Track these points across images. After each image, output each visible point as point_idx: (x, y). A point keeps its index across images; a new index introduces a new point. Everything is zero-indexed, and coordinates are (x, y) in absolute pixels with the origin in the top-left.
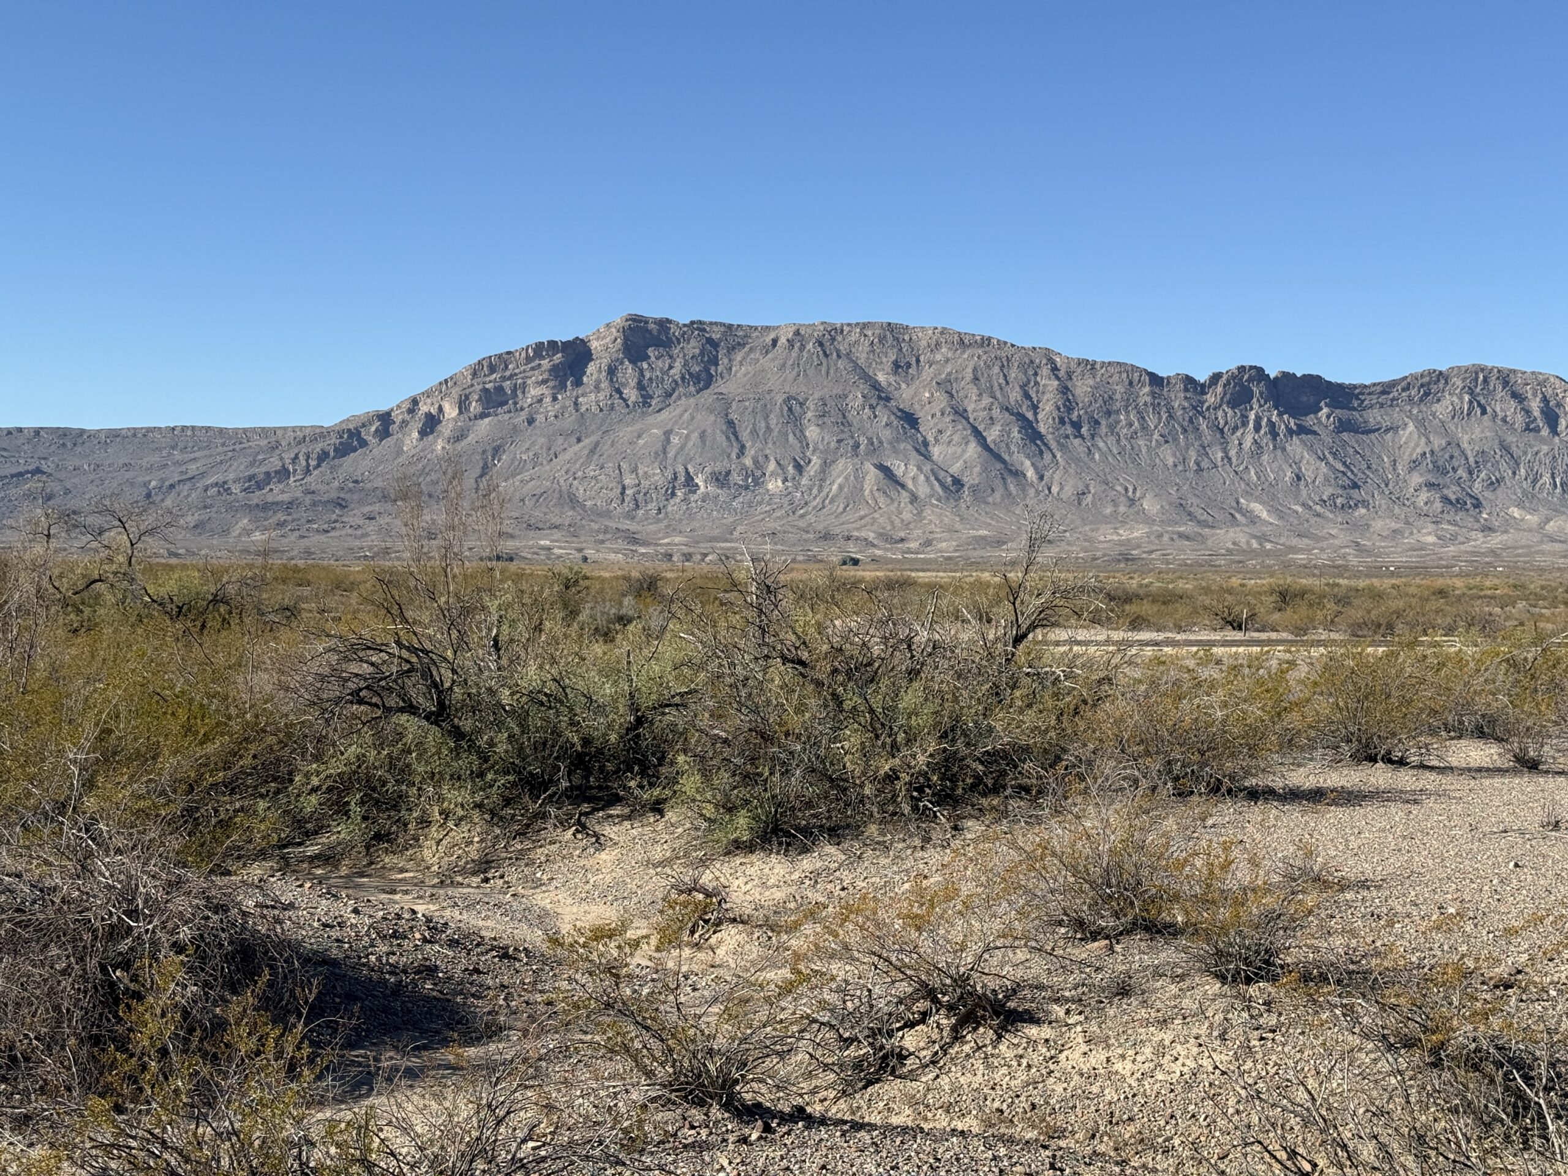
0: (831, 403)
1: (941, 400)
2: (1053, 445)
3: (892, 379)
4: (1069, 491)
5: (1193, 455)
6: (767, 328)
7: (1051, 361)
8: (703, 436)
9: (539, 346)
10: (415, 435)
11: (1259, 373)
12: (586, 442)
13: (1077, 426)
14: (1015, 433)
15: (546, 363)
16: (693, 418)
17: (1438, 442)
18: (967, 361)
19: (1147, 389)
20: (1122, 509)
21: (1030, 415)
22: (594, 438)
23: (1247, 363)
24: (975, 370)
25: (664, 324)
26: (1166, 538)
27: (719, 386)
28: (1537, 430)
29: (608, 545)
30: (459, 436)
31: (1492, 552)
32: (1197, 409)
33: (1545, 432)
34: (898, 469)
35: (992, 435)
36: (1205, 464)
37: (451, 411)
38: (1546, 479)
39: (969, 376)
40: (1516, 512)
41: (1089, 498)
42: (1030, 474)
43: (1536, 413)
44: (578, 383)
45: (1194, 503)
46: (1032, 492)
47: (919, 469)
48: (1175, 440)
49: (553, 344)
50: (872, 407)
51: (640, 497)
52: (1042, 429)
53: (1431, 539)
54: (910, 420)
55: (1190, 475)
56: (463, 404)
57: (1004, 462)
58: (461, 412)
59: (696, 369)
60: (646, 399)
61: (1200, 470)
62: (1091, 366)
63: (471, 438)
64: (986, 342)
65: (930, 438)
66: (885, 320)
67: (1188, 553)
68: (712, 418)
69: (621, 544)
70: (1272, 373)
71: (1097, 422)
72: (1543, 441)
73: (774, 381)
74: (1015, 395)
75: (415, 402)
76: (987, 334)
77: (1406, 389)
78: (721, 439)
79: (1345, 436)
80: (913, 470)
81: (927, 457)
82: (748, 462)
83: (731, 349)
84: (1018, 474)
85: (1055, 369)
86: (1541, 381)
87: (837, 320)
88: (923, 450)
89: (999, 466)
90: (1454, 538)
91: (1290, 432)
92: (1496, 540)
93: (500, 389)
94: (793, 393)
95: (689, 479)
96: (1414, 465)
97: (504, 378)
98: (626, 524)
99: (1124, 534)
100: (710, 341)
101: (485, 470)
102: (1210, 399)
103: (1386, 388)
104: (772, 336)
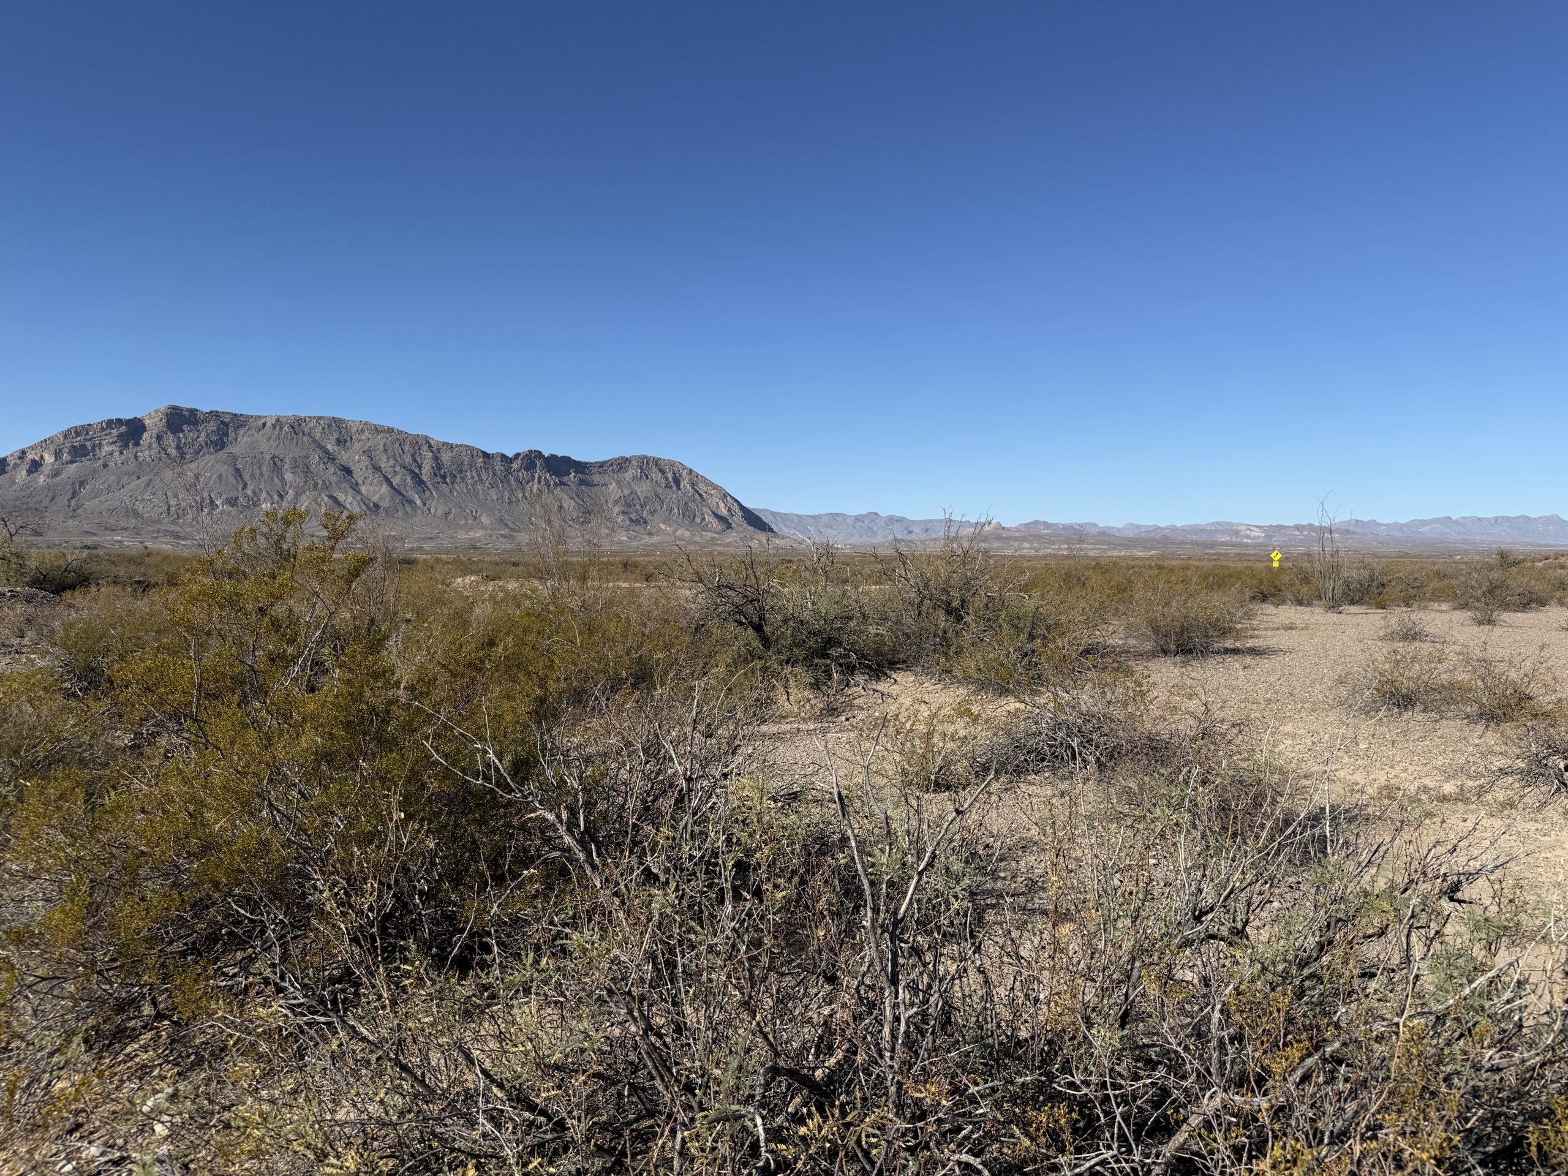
0: (300, 461)
1: (365, 461)
2: (431, 487)
3: (336, 448)
4: (440, 512)
5: (506, 494)
6: (259, 417)
7: (429, 443)
8: (220, 476)
9: (110, 423)
10: (24, 472)
11: (539, 454)
12: (143, 479)
13: (444, 477)
14: (409, 480)
15: (114, 432)
16: (213, 466)
17: (627, 492)
18: (380, 441)
19: (481, 460)
20: (470, 522)
21: (417, 471)
22: (148, 477)
23: (533, 449)
24: (384, 445)
25: (193, 412)
26: (494, 537)
27: (229, 449)
28: (671, 487)
29: (160, 539)
30: (56, 474)
31: (653, 545)
32: (508, 471)
33: (675, 488)
34: (341, 497)
35: (396, 481)
36: (513, 499)
37: (49, 458)
38: (676, 510)
39: (381, 448)
40: (663, 526)
41: (451, 516)
42: (418, 502)
43: (671, 479)
44: (137, 444)
45: (508, 519)
46: (419, 512)
47: (354, 498)
48: (497, 486)
49: (119, 421)
50: (324, 463)
51: (180, 512)
52: (424, 478)
53: (625, 538)
54: (348, 471)
55: (506, 505)
56: (58, 455)
57: (403, 495)
58: (56, 460)
59: (214, 438)
60: (182, 455)
61: (510, 502)
62: (451, 446)
63: (64, 475)
64: (390, 430)
65: (360, 482)
66: (332, 415)
67: (504, 545)
68: (226, 467)
69: (169, 539)
70: (546, 454)
71: (455, 476)
72: (673, 492)
73: (264, 447)
74: (408, 460)
75: (23, 452)
76: (391, 426)
77: (611, 465)
78: (232, 479)
79: (583, 487)
80: (350, 499)
81: (359, 492)
82: (249, 492)
83: (237, 428)
84: (411, 502)
85: (430, 447)
86: (672, 464)
87: (302, 414)
88: (355, 487)
89: (400, 497)
90: (635, 537)
91: (556, 484)
92: (654, 539)
93: (83, 447)
94: (277, 453)
95: (212, 501)
96: (616, 502)
97: (86, 440)
98: (172, 528)
99: (472, 535)
100: (223, 422)
101: (74, 495)
102: (515, 466)
103: (602, 465)
104: (262, 421)
